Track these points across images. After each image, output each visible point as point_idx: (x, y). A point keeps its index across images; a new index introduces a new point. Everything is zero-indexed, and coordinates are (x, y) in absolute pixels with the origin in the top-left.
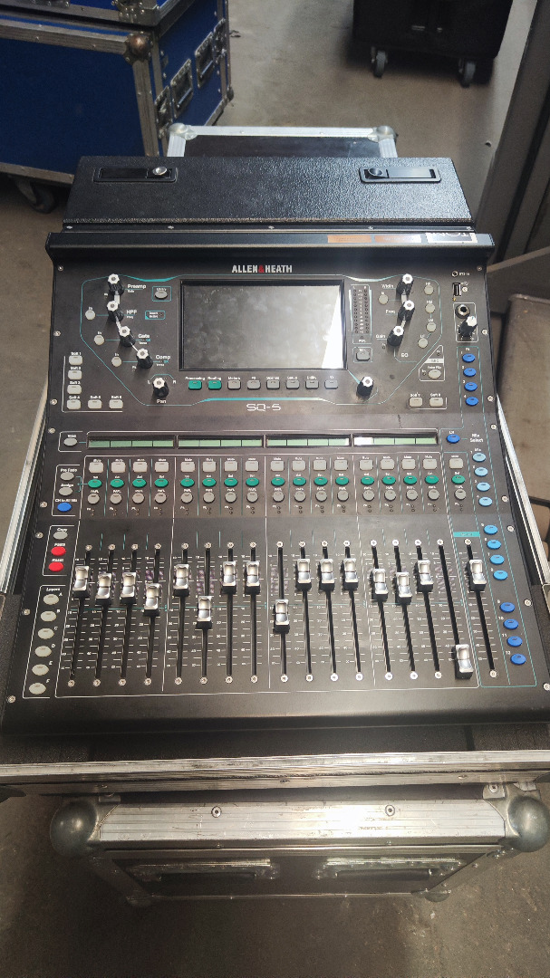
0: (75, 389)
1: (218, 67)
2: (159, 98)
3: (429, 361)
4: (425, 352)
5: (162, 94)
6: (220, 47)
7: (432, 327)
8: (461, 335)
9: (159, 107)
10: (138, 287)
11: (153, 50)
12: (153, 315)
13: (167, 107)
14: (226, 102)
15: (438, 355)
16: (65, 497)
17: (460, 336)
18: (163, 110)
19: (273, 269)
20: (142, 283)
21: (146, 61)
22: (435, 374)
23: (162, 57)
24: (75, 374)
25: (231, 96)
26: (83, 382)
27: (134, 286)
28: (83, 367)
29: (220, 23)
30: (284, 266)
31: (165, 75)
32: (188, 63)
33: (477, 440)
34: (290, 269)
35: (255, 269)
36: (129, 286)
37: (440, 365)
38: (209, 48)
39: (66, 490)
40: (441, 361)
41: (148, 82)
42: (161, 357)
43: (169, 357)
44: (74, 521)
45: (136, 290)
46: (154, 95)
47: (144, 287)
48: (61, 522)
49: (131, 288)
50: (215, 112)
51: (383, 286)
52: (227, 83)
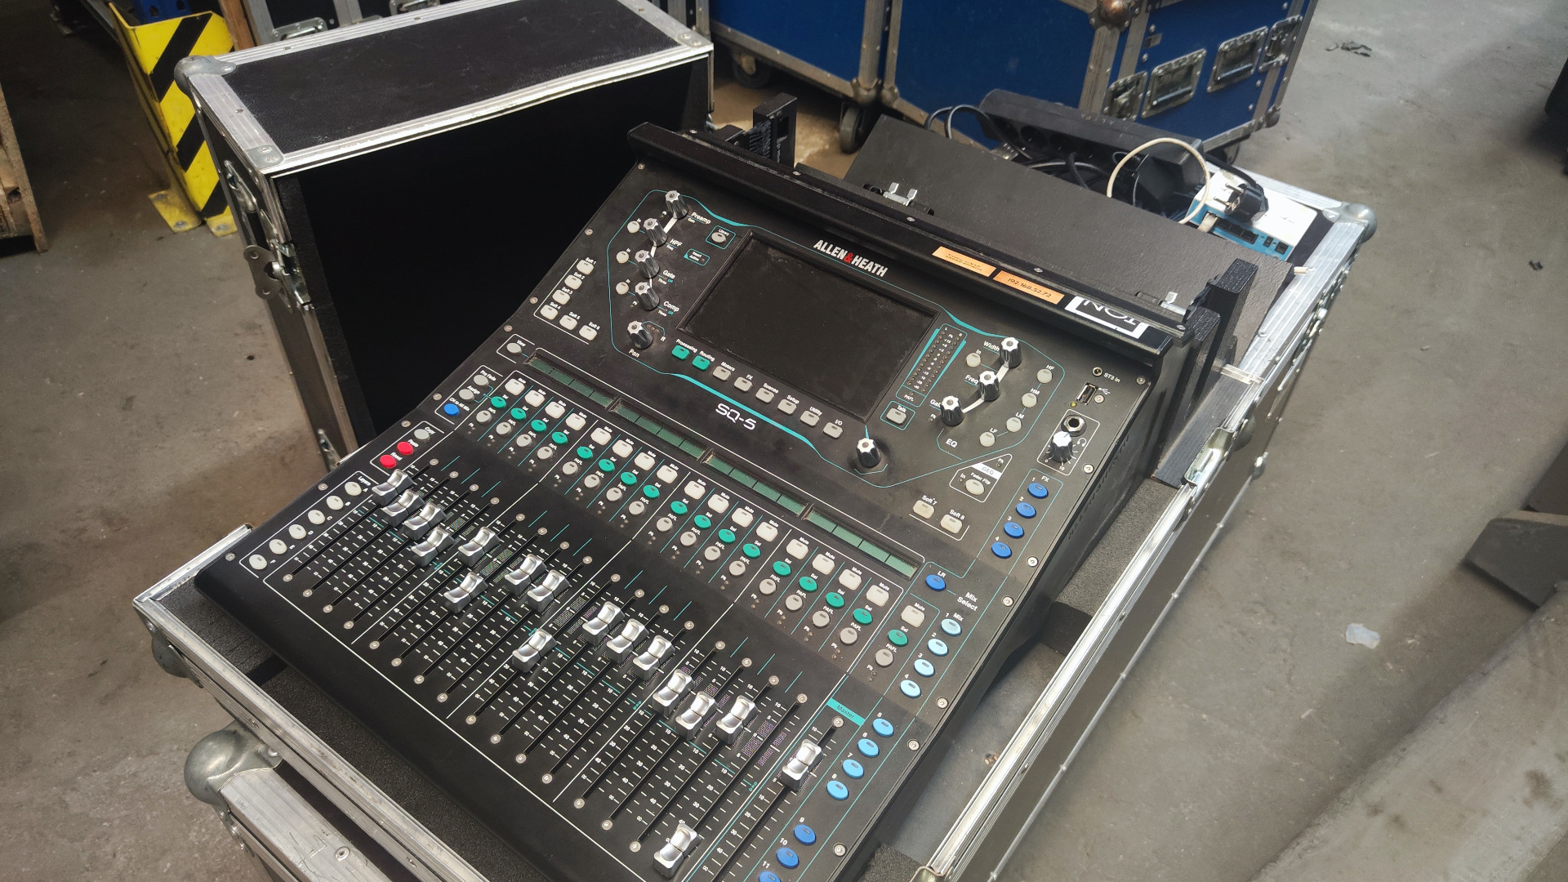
0: (562, 297)
1: (1262, 75)
2: (1121, 81)
3: (979, 466)
4: (981, 453)
5: (1129, 78)
6: (1277, 48)
7: (1014, 425)
8: (1050, 455)
9: (1117, 93)
10: (702, 219)
11: (1135, 20)
12: (696, 256)
13: (1133, 98)
14: (1259, 127)
15: (999, 468)
16: (461, 400)
17: (1046, 456)
18: (1123, 99)
19: (863, 263)
20: (708, 217)
21: (1117, 32)
22: (974, 487)
23: (1148, 33)
24: (574, 282)
25: (1271, 121)
26: (576, 295)
27: (698, 217)
28: (587, 279)
29: (1289, 19)
30: (877, 266)
31: (1145, 56)
32: (1200, 54)
33: (969, 605)
34: (882, 271)
35: (842, 254)
36: (694, 214)
37: (992, 480)
38: (1254, 45)
39: (467, 394)
40: (997, 475)
41: (1111, 57)
42: (670, 306)
43: (676, 309)
44: (447, 428)
45: (698, 223)
46: (1114, 76)
47: (708, 222)
48: (437, 422)
49: (695, 217)
50: (1228, 132)
51: (986, 344)
52: (1272, 101)
